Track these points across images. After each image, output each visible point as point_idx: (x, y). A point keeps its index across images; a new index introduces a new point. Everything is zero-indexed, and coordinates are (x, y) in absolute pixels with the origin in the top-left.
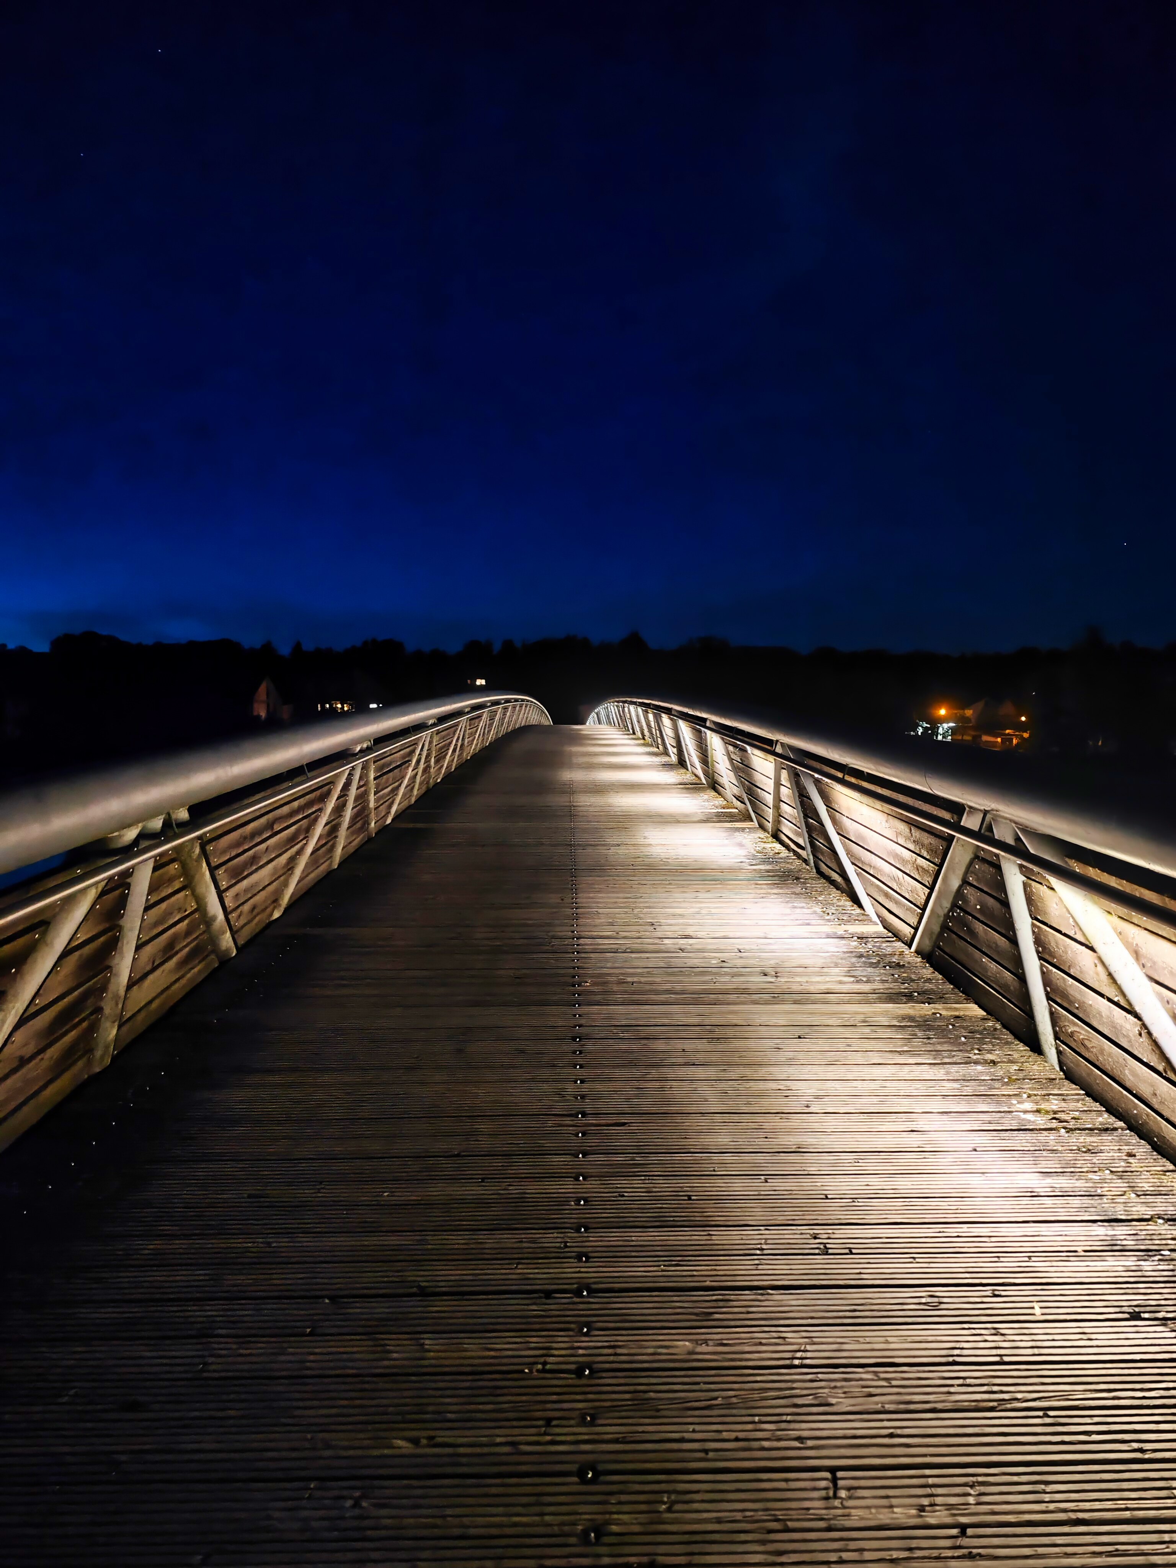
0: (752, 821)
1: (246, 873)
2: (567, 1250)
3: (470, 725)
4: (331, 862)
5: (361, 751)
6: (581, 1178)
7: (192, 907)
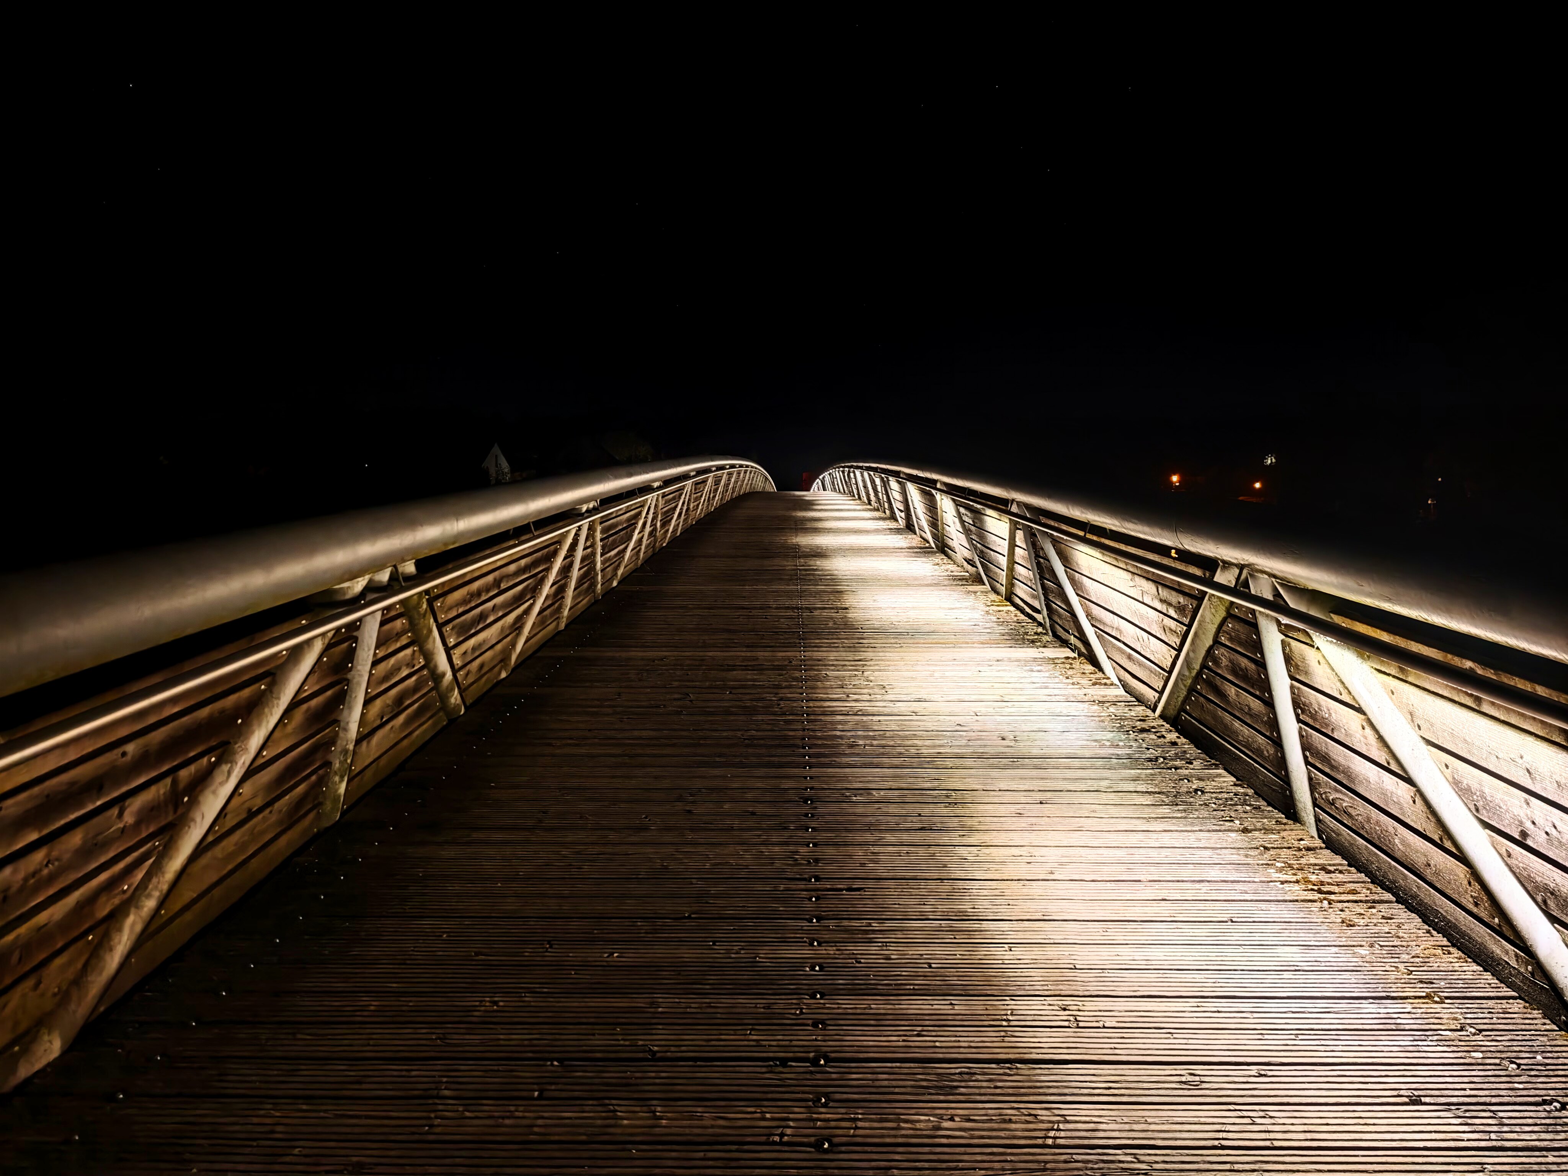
0: (984, 584)
1: (473, 631)
2: (802, 1016)
3: (695, 489)
4: (558, 623)
5: (588, 511)
6: (816, 944)
7: (420, 663)
